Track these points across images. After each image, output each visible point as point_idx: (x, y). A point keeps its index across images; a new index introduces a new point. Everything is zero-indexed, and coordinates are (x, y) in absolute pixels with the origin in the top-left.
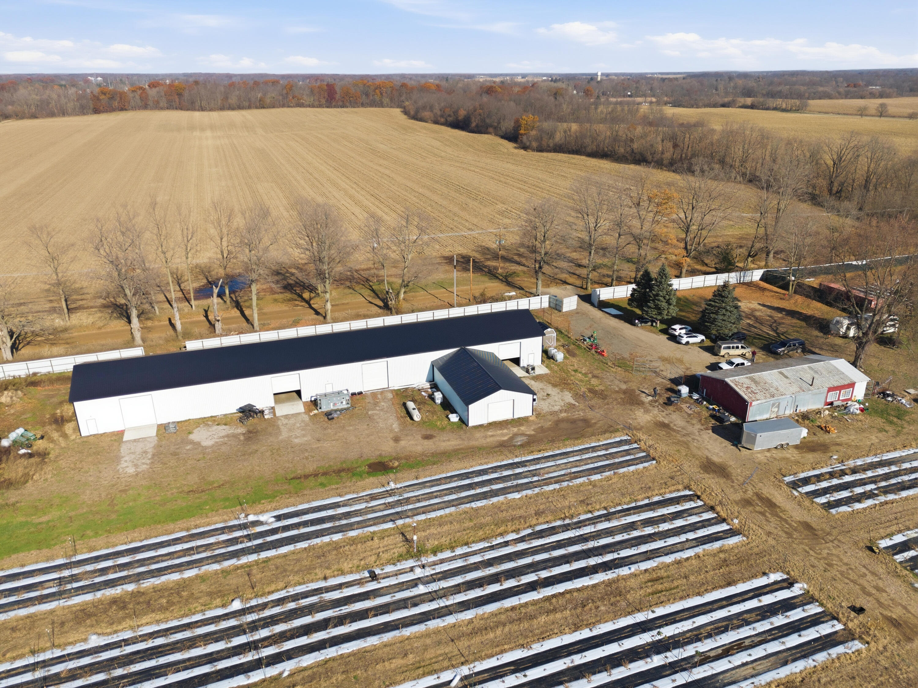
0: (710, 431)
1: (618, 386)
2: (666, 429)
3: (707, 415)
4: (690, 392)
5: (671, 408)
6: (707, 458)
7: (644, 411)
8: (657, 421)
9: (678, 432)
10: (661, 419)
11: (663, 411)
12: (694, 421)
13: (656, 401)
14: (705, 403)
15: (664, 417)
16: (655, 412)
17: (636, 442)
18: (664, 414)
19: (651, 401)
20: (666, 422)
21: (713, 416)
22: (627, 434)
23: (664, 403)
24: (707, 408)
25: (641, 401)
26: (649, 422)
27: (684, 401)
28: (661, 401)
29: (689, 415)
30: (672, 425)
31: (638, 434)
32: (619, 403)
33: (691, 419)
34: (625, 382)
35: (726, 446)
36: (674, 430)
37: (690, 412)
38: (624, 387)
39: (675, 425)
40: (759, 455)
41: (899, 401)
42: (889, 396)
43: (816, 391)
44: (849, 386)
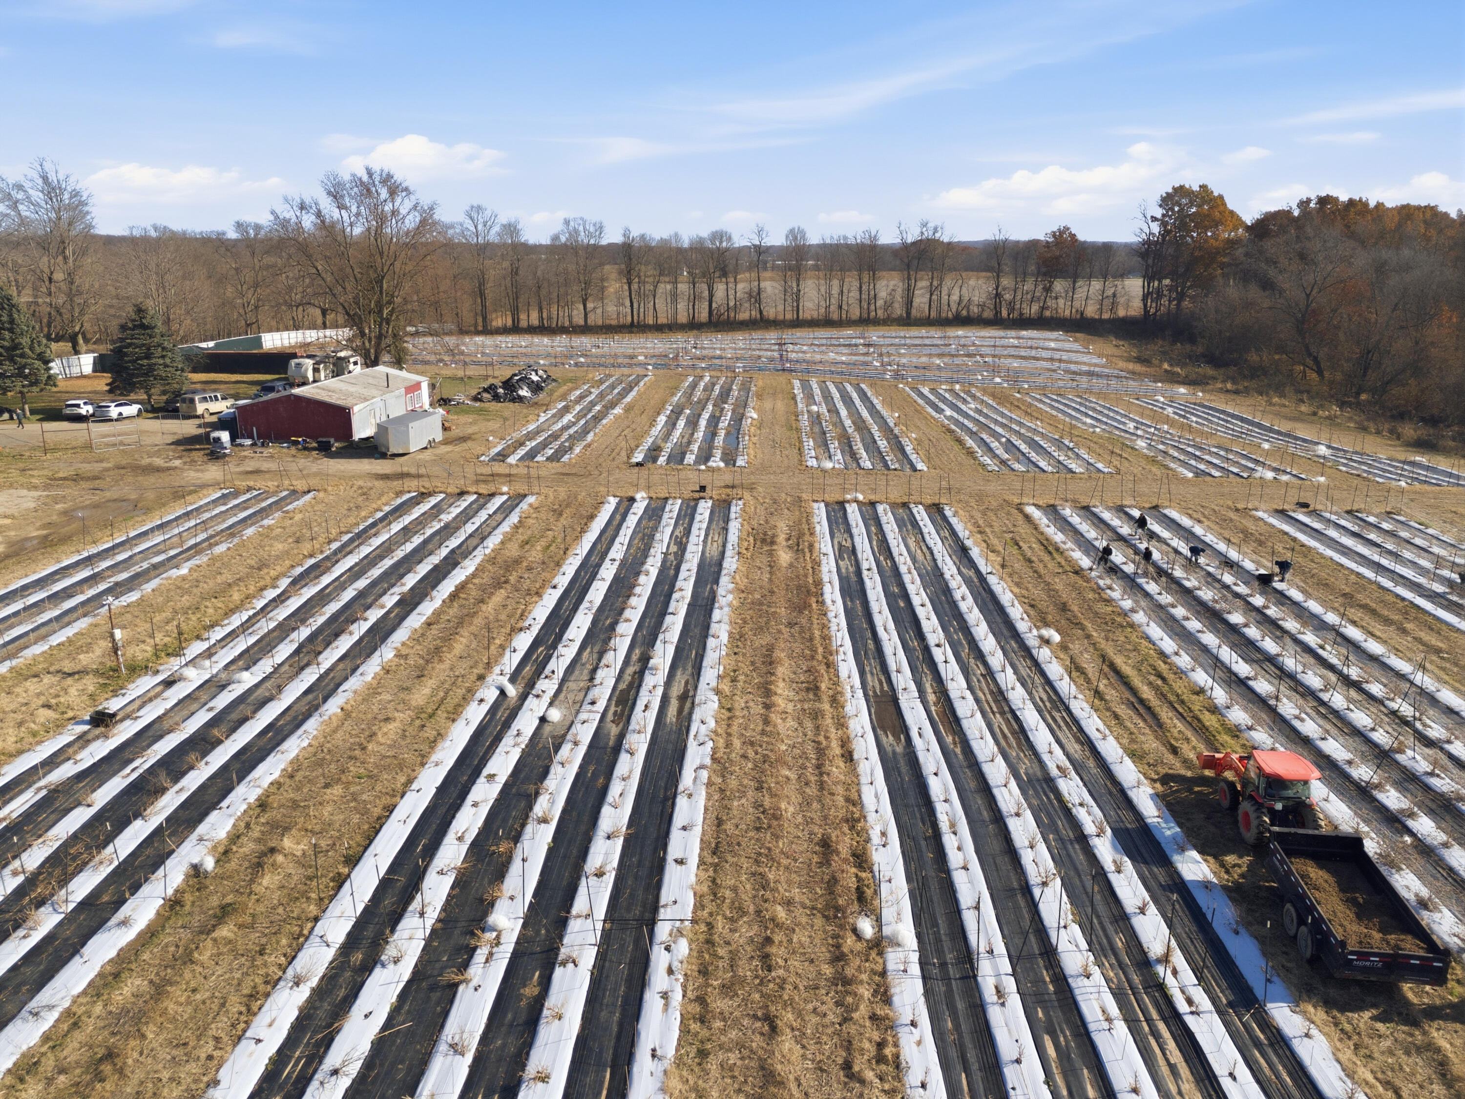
0: (327, 459)
3: (294, 451)
5: (231, 459)
7: (196, 471)
12: (289, 459)
14: (270, 444)
15: (238, 467)
21: (306, 449)
25: (169, 467)
29: (271, 457)
33: (280, 459)
39: (269, 468)
41: (463, 403)
42: (450, 401)
43: (397, 393)
44: (417, 386)
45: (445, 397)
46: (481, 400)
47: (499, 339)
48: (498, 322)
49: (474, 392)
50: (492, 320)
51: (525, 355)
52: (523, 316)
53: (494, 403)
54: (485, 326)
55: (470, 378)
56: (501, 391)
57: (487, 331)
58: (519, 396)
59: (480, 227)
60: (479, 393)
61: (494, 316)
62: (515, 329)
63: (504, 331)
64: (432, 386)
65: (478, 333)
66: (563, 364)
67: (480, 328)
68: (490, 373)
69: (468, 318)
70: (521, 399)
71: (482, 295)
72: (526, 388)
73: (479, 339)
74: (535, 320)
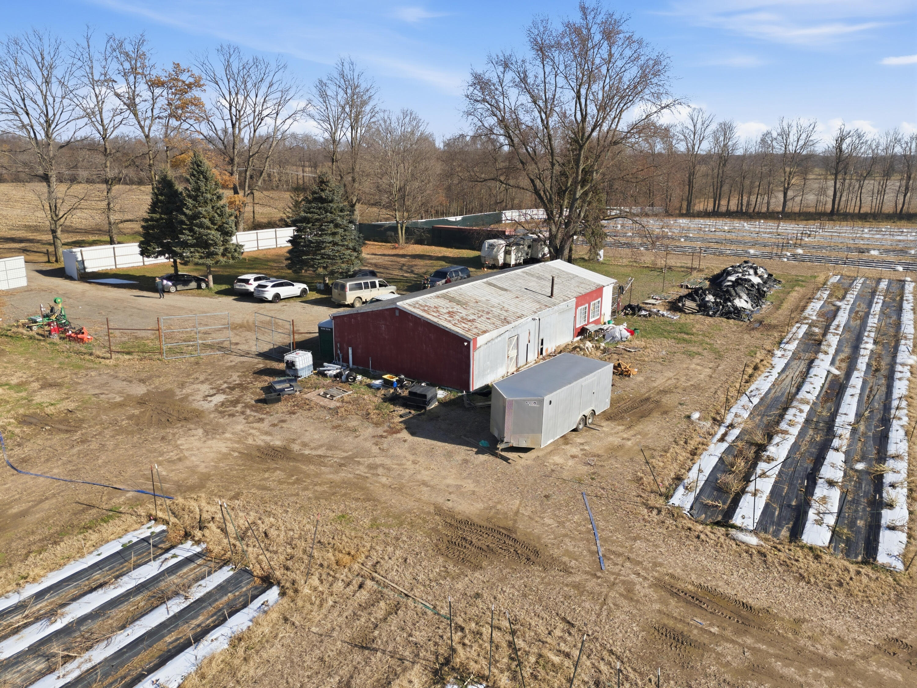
0: (405, 434)
1: (119, 393)
2: (282, 463)
3: (377, 400)
4: (317, 363)
5: (281, 407)
6: (439, 511)
7: (206, 432)
8: (249, 447)
9: (320, 460)
10: (261, 440)
11: (261, 420)
12: (354, 423)
13: (235, 403)
14: (359, 377)
15: (267, 433)
16: (239, 427)
17: (187, 535)
18: (265, 425)
19: (223, 404)
20: (278, 443)
21: (394, 400)
22: (151, 518)
23: (258, 401)
24: (370, 386)
25: (194, 410)
26: (225, 456)
27: (308, 385)
28: (250, 398)
29: (335, 411)
30: (296, 447)
31: (193, 505)
32: (122, 431)
33: (343, 418)
34: (142, 381)
35: (466, 461)
36: (308, 460)
37: (333, 404)
38: (140, 390)
39: (305, 445)
40: (557, 459)
41: (657, 314)
42: (640, 309)
43: (563, 305)
44: (598, 292)
45: (634, 303)
46: (681, 310)
47: (701, 222)
48: (699, 206)
49: (674, 293)
50: (695, 205)
51: (731, 242)
52: (724, 202)
53: (699, 317)
54: (688, 209)
55: (670, 268)
56: (710, 298)
57: (689, 214)
58: (736, 308)
59: (699, 126)
60: (680, 299)
61: (697, 201)
62: (715, 214)
63: (706, 214)
64: (620, 290)
65: (682, 215)
66: (780, 257)
67: (684, 212)
68: (696, 264)
69: (676, 203)
70: (737, 313)
71: (690, 184)
72: (745, 297)
73: (683, 221)
74: (733, 207)
